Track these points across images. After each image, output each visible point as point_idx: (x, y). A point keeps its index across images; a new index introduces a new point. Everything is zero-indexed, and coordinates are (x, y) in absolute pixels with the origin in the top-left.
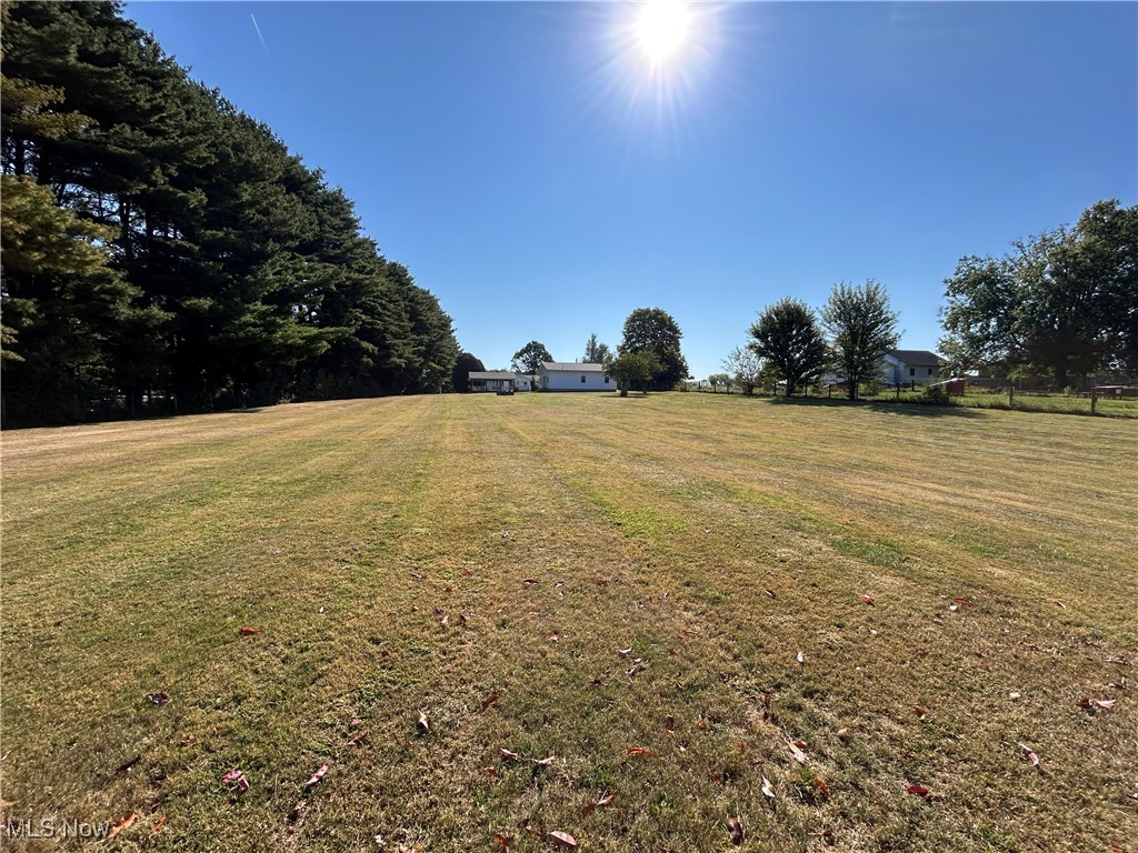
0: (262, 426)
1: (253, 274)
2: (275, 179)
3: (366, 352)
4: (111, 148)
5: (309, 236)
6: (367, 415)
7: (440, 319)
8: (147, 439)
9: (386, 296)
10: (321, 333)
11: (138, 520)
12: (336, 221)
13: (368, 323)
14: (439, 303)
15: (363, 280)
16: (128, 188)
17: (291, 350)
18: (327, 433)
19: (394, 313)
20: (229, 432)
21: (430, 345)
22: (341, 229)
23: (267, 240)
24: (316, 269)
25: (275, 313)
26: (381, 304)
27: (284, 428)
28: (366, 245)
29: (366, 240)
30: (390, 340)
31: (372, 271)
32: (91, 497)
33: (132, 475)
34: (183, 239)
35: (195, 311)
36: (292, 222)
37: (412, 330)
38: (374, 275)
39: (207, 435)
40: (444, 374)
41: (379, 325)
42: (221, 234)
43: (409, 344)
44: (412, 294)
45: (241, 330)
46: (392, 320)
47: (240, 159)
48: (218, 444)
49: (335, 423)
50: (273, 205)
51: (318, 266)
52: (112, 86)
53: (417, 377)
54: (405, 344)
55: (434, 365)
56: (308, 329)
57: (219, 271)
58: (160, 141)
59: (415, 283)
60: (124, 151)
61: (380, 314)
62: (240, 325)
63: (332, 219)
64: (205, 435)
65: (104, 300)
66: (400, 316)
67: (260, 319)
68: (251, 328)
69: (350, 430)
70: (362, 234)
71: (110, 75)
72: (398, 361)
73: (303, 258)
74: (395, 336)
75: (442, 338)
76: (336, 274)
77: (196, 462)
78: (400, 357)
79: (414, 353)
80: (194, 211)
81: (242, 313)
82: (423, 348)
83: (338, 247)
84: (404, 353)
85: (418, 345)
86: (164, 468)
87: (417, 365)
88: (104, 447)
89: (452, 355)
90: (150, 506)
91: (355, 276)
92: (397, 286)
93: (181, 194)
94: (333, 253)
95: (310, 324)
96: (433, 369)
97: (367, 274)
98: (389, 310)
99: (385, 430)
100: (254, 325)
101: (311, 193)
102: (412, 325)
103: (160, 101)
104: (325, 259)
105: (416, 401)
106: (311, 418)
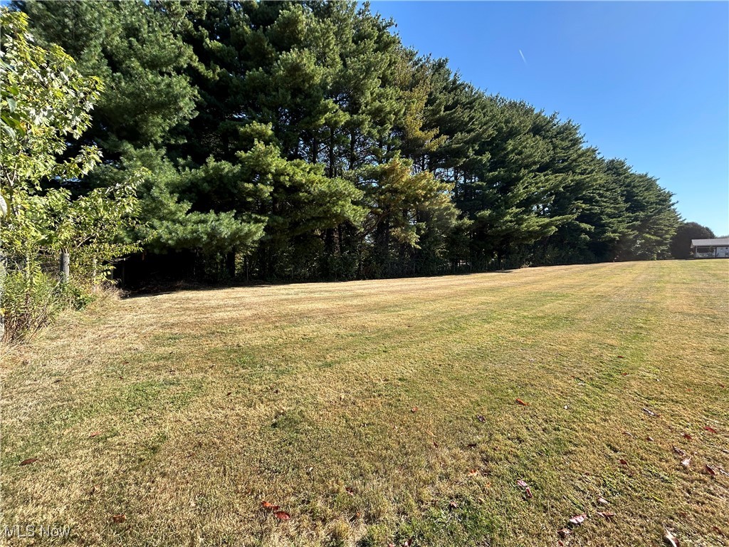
0: (514, 281)
1: (511, 191)
2: (526, 132)
3: (585, 231)
4: (453, 146)
5: (547, 159)
6: (585, 276)
7: (659, 196)
8: (461, 285)
9: (604, 186)
10: (552, 221)
11: (463, 325)
12: (566, 144)
13: (587, 210)
14: (658, 182)
15: (585, 179)
16: (458, 163)
17: (531, 234)
18: (555, 288)
19: (610, 199)
20: (496, 284)
21: (645, 221)
22: (569, 148)
23: (520, 169)
24: (550, 180)
25: (524, 212)
26: (599, 194)
27: (527, 283)
28: (588, 154)
29: (588, 150)
30: (605, 220)
31: (593, 171)
32: (444, 310)
33: (458, 302)
34: (479, 181)
35: (482, 217)
36: (536, 154)
37: (627, 210)
38: (594, 173)
39: (486, 284)
40: (660, 243)
41: (597, 210)
42: (497, 173)
43: (623, 221)
44: (629, 180)
45: (504, 225)
46: (608, 204)
47: (508, 127)
48: (492, 290)
49: (560, 282)
50: (525, 147)
51: (551, 177)
52: (455, 117)
53: (630, 247)
54: (620, 222)
55: (648, 236)
56: (543, 219)
57: (495, 194)
58: (473, 134)
59: (632, 171)
60: (458, 145)
61: (597, 202)
62: (503, 222)
63: (563, 143)
64: (485, 284)
65: (447, 219)
66: (615, 200)
67: (514, 217)
68: (509, 224)
69: (572, 287)
70: (584, 147)
71: (455, 112)
72: (612, 235)
73: (542, 174)
74: (610, 216)
75: (660, 212)
76: (564, 179)
77: (483, 298)
78: (614, 232)
79: (628, 228)
80: (485, 165)
81: (505, 216)
82: (638, 223)
83: (566, 161)
84: (618, 228)
85: (633, 221)
86: (470, 300)
87: (631, 237)
88: (446, 287)
89: (671, 226)
90: (466, 318)
91: (578, 177)
92: (614, 177)
93: (480, 157)
94: (561, 166)
95: (544, 216)
96: (648, 240)
97: (588, 174)
98: (606, 197)
99: (602, 288)
100: (511, 221)
101: (548, 131)
102: (628, 205)
103: (473, 114)
104: (556, 171)
105: (629, 266)
106: (543, 277)
